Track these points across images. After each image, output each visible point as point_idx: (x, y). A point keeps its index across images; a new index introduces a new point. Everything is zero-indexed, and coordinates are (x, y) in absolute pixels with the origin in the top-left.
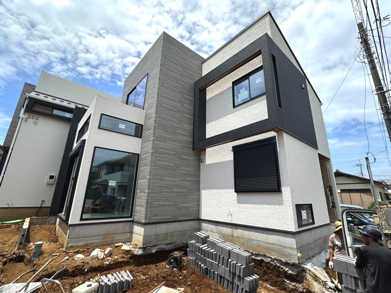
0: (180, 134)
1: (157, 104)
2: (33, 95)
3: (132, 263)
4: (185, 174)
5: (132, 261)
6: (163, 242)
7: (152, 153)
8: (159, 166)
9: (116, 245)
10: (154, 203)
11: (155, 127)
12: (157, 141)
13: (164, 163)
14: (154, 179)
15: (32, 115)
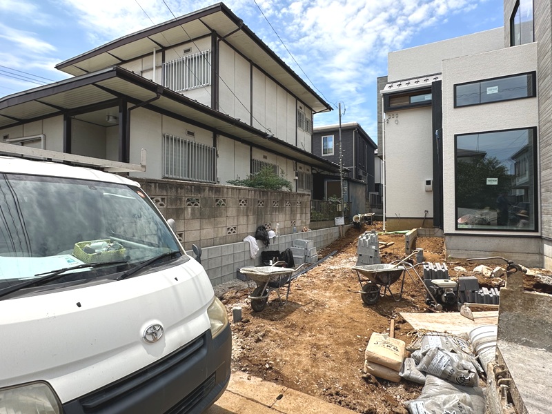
2: (387, 89)
15: (391, 113)
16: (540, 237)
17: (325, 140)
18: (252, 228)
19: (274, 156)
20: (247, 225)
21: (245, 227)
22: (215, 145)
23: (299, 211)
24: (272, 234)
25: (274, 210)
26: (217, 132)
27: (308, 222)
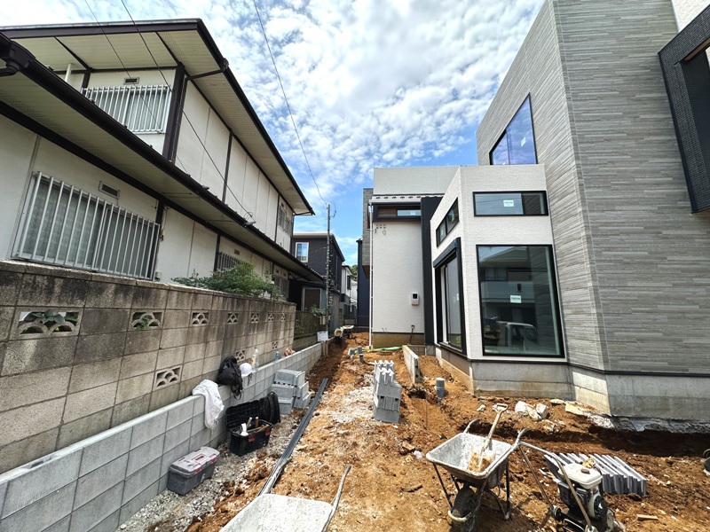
0: (645, 184)
1: (574, 140)
2: (374, 200)
3: (597, 440)
4: (684, 271)
5: (595, 436)
6: (656, 414)
7: (588, 237)
8: (610, 261)
9: (552, 401)
10: (616, 333)
11: (581, 185)
12: (594, 211)
13: (620, 253)
14: (605, 287)
15: (379, 224)
16: (568, 364)
17: (300, 246)
18: (213, 364)
19: (249, 253)
20: (203, 359)
21: (200, 363)
22: (159, 219)
23: (283, 326)
24: (246, 369)
25: (252, 327)
26: (165, 203)
27: (291, 341)
